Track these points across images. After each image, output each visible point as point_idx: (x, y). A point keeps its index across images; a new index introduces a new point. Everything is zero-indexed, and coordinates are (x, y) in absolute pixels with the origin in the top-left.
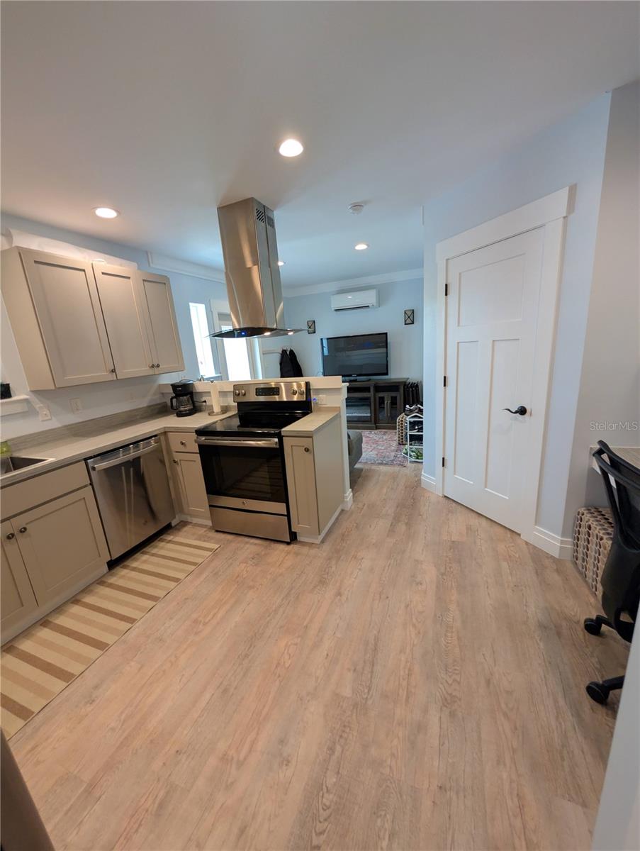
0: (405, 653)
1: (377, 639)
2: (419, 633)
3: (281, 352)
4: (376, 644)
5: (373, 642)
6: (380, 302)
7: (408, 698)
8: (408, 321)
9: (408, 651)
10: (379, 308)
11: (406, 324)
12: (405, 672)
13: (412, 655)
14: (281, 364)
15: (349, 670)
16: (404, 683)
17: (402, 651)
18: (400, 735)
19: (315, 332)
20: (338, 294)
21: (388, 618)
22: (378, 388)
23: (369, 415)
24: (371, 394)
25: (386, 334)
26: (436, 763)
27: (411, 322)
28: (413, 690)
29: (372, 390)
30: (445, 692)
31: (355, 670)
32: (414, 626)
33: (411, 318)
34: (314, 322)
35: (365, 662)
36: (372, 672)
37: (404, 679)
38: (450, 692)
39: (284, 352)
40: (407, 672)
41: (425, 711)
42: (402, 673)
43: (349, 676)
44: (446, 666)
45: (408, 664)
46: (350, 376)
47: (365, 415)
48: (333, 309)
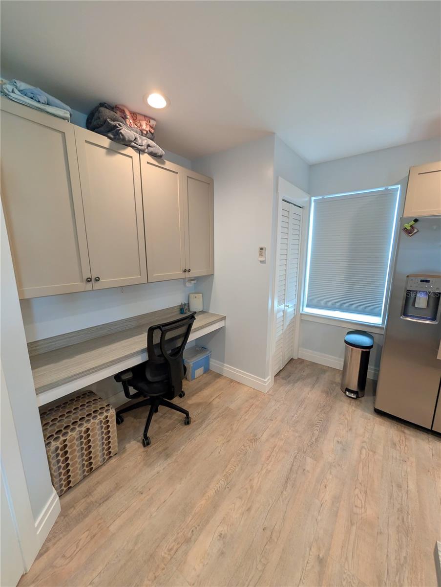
0: (267, 469)
1: (285, 486)
2: (251, 480)
4: (286, 482)
5: (288, 485)
7: (274, 447)
9: (264, 471)
12: (271, 459)
13: (262, 467)
15: (308, 471)
16: (273, 454)
17: (269, 472)
18: (283, 436)
21: (271, 503)
26: (271, 425)
28: (270, 449)
30: (254, 444)
31: (304, 470)
32: (252, 487)
35: (297, 473)
36: (292, 465)
37: (274, 456)
38: (251, 444)
40: (270, 459)
41: (267, 440)
42: (273, 459)
43: (308, 468)
44: (245, 455)
45: (267, 462)
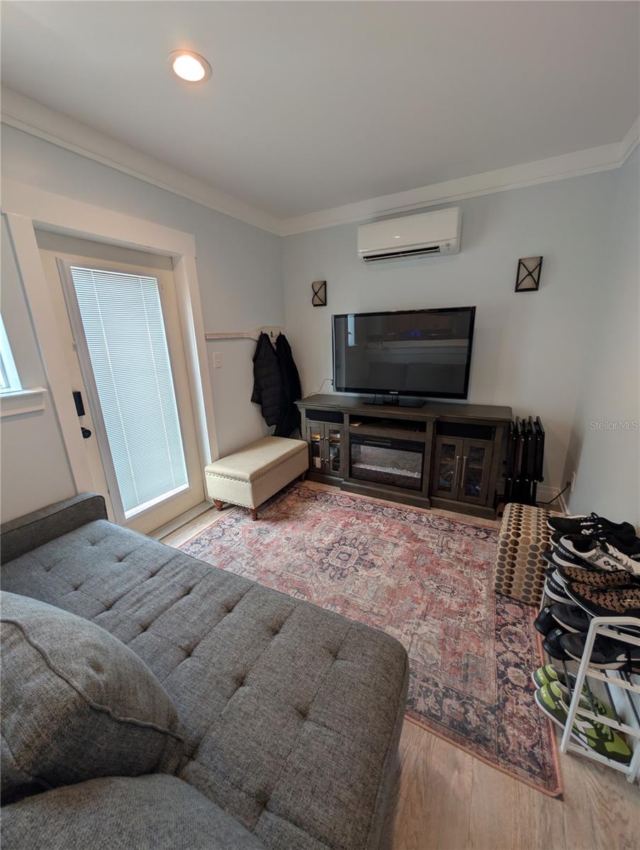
3: (257, 338)
6: (466, 236)
8: (528, 283)
10: (462, 254)
11: (517, 290)
14: (255, 360)
19: (325, 304)
20: (374, 222)
22: (443, 427)
23: (416, 475)
24: (427, 437)
25: (472, 310)
27: (532, 285)
29: (430, 428)
33: (535, 275)
34: (325, 283)
39: (264, 338)
46: (386, 392)
47: (409, 474)
48: (361, 256)
